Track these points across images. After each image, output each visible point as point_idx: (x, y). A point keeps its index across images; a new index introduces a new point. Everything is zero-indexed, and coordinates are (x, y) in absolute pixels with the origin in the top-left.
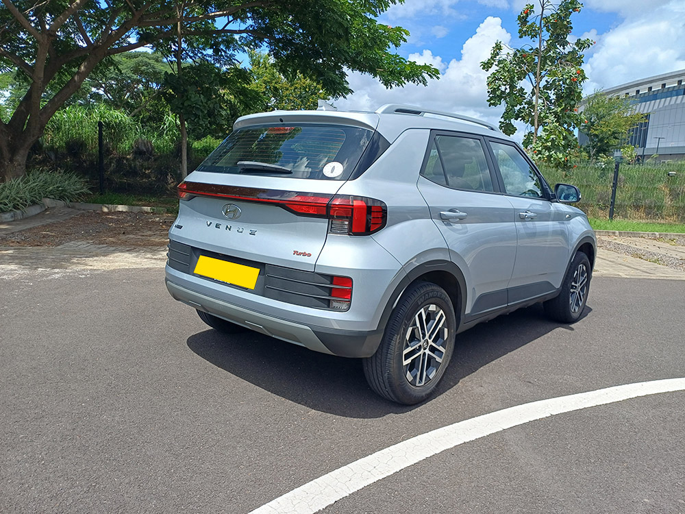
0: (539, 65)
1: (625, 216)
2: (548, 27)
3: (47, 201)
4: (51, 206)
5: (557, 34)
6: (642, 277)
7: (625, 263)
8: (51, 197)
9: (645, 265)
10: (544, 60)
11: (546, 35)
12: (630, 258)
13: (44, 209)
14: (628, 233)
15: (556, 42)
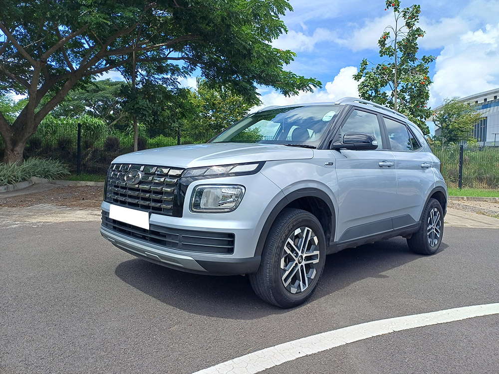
0: (396, 75)
1: (471, 187)
2: (401, 48)
3: (35, 178)
4: (37, 182)
5: (408, 53)
6: (484, 227)
7: (471, 218)
8: (38, 175)
9: (487, 219)
10: (399, 71)
11: (400, 54)
12: (475, 214)
13: (31, 184)
14: (474, 198)
15: (407, 59)
